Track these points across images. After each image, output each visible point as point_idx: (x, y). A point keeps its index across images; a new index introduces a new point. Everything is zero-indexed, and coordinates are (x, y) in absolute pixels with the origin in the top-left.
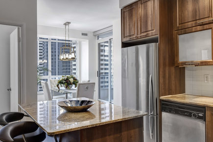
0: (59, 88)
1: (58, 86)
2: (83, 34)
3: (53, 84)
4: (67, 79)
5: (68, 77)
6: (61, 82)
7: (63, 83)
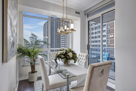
0: (57, 63)
1: (56, 60)
2: (76, 13)
3: (51, 57)
4: (66, 53)
5: (66, 51)
6: (59, 57)
7: (61, 58)
